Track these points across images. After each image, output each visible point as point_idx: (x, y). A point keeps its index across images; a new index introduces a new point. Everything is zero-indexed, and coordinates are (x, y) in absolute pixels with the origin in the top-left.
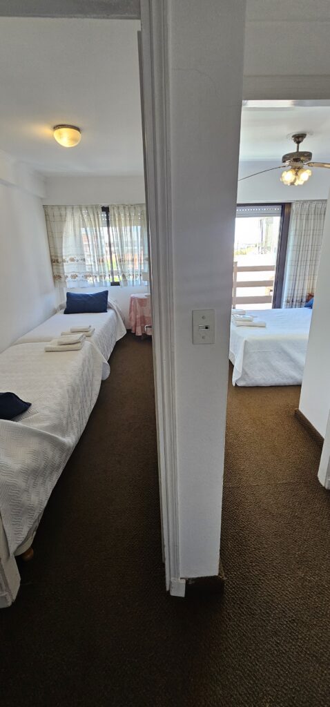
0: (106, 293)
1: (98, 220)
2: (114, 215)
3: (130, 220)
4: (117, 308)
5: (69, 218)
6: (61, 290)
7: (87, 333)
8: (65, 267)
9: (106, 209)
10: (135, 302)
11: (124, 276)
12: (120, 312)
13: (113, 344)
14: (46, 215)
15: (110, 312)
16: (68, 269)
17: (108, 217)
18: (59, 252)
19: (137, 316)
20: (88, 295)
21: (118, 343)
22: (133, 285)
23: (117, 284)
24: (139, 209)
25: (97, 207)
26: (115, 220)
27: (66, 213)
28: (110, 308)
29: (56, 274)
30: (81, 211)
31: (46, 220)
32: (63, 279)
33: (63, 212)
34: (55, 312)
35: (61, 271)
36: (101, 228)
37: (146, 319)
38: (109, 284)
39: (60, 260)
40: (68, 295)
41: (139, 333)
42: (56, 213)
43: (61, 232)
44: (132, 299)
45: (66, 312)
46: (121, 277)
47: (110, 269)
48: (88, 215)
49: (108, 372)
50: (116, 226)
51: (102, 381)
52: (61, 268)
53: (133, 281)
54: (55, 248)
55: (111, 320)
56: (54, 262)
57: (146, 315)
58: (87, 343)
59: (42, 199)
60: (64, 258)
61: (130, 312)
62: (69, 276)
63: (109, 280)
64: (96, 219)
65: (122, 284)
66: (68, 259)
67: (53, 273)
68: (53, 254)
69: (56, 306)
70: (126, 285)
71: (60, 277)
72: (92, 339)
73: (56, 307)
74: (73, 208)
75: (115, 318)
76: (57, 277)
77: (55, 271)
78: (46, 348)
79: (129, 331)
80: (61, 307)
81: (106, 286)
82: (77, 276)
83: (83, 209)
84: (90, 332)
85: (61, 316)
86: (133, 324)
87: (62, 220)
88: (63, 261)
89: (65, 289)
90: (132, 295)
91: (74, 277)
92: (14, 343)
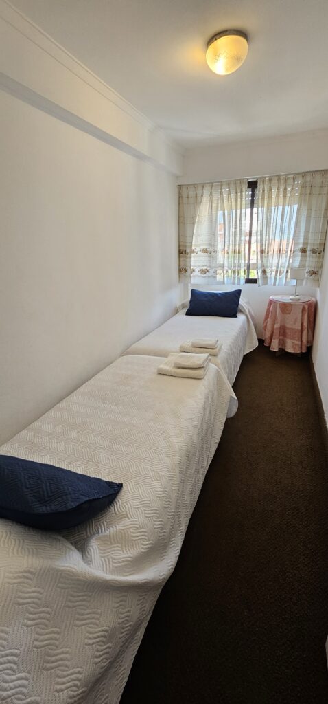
0: (238, 293)
1: (241, 199)
2: (264, 191)
3: (285, 196)
4: (249, 312)
5: (205, 199)
6: (186, 286)
7: (211, 350)
8: (192, 259)
9: (253, 185)
10: (275, 308)
11: (264, 272)
12: (252, 316)
13: (241, 359)
14: (180, 197)
15: (241, 318)
16: (197, 261)
17: (253, 196)
18: (188, 240)
19: (276, 326)
20: (215, 295)
21: (246, 358)
22: (275, 284)
23: (254, 281)
24: (299, 181)
25: (242, 181)
26: (263, 198)
27: (203, 193)
28: (241, 312)
29: (182, 267)
30: (221, 189)
31: (179, 204)
32: (188, 273)
33: (199, 193)
34: (176, 311)
35: (188, 264)
36: (243, 211)
37: (287, 331)
38: (243, 281)
39: (188, 251)
40: (193, 292)
41: (275, 347)
42: (192, 193)
43: (194, 217)
44: (271, 302)
45: (189, 313)
46: (260, 271)
47: (247, 262)
48: (229, 193)
49: (235, 409)
50: (263, 206)
51: (227, 419)
52: (188, 260)
53: (275, 279)
54: (185, 236)
55: (242, 328)
56: (182, 253)
57: (288, 326)
58: (212, 368)
59: (177, 177)
60: (193, 248)
61: (266, 318)
62: (197, 270)
63: (243, 276)
64: (239, 200)
65: (260, 282)
66: (198, 249)
67: (179, 266)
68: (181, 243)
69: (178, 303)
70: (265, 283)
71: (186, 270)
72: (219, 360)
73: (178, 306)
74: (212, 186)
75: (246, 326)
76: (183, 270)
77: (182, 263)
78: (159, 370)
79: (261, 341)
80: (183, 306)
81: (239, 284)
82: (207, 271)
83: (224, 187)
84: (217, 349)
85: (182, 317)
86: (268, 335)
87: (197, 201)
88: (192, 252)
89: (189, 285)
90: (271, 297)
91: (204, 272)
92: (126, 352)
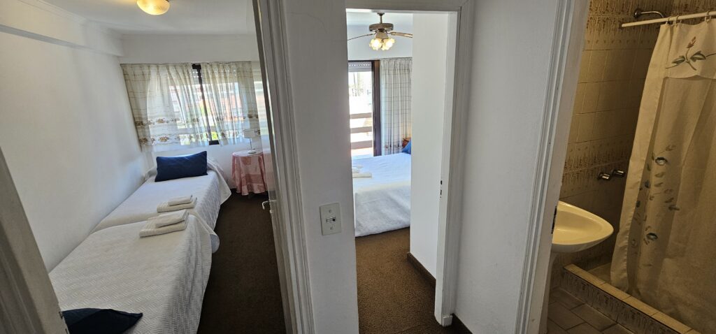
0: (204, 154)
1: (189, 78)
2: (207, 73)
3: (226, 78)
4: (219, 169)
5: (154, 76)
6: (149, 154)
7: (187, 205)
8: (150, 129)
9: (197, 67)
10: (238, 161)
11: (223, 135)
12: (221, 171)
13: (218, 208)
14: (125, 74)
15: (211, 174)
16: (155, 131)
17: (199, 74)
18: (143, 112)
19: (242, 175)
20: (182, 158)
21: (222, 206)
22: (234, 143)
23: (216, 142)
24: (233, 66)
25: (186, 65)
26: (208, 78)
27: (150, 72)
28: (210, 169)
29: (142, 137)
30: (168, 69)
31: (125, 80)
32: (149, 143)
33: (146, 71)
34: (143, 180)
35: (147, 134)
36: (193, 86)
37: (252, 178)
38: (207, 144)
39: (145, 122)
40: (159, 160)
41: (245, 192)
42: (138, 71)
43: (145, 92)
44: (234, 158)
45: (157, 180)
46: (219, 134)
47: (206, 125)
48: (178, 73)
49: (218, 244)
50: (209, 83)
51: (213, 254)
52: (146, 130)
53: (234, 139)
54: (138, 109)
55: (213, 183)
56: (139, 125)
57: (251, 173)
58: (192, 217)
59: (118, 57)
60: (149, 120)
61: (234, 171)
62: (157, 138)
63: (206, 140)
64: (187, 77)
65: (222, 142)
66: (154, 120)
67: (138, 137)
68: (136, 116)
69: (144, 173)
70: (226, 143)
71: (146, 140)
72: (195, 210)
73: (144, 175)
74: (158, 67)
75: (217, 180)
76: (143, 141)
77: (141, 134)
78: (141, 234)
79: (233, 191)
80: (150, 174)
81: (204, 146)
82: (168, 138)
83: (170, 68)
84: (193, 203)
85: (152, 185)
86: (238, 183)
87: (145, 78)
88: (150, 123)
89: (153, 153)
90: (234, 154)
91: (165, 139)
92: (96, 228)
